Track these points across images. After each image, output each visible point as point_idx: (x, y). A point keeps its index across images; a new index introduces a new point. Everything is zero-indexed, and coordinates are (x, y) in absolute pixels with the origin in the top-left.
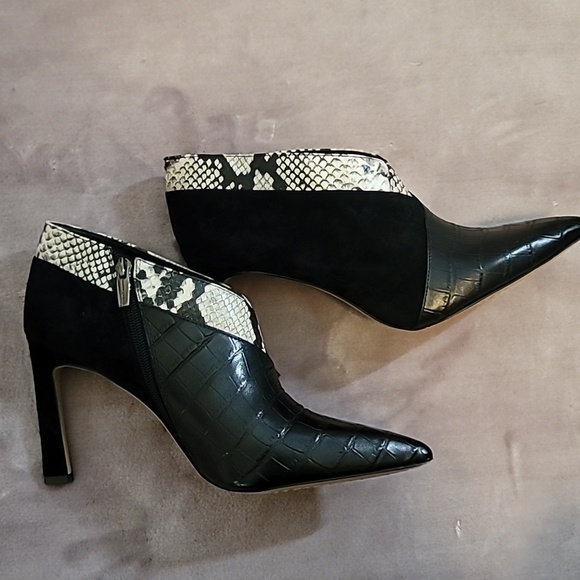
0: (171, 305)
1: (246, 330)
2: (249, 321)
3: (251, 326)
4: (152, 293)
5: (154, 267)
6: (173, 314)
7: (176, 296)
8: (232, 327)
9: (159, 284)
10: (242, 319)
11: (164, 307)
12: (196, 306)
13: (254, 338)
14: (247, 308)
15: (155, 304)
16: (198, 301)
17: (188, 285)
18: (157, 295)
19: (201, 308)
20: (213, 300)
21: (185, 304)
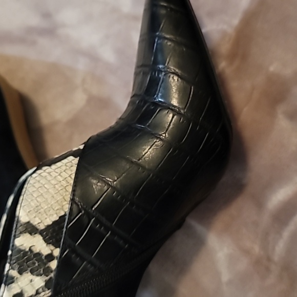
0: (50, 257)
1: (64, 168)
2: (53, 167)
3: (59, 164)
4: (39, 282)
5: (5, 285)
6: (62, 253)
7: (39, 254)
8: (64, 183)
9: (27, 276)
10: (54, 174)
11: (54, 265)
12: (48, 227)
13: (71, 158)
14: (39, 172)
15: (52, 275)
16: (42, 227)
17: (23, 242)
18: (39, 275)
19: (49, 222)
20: (37, 210)
21: (47, 241)
